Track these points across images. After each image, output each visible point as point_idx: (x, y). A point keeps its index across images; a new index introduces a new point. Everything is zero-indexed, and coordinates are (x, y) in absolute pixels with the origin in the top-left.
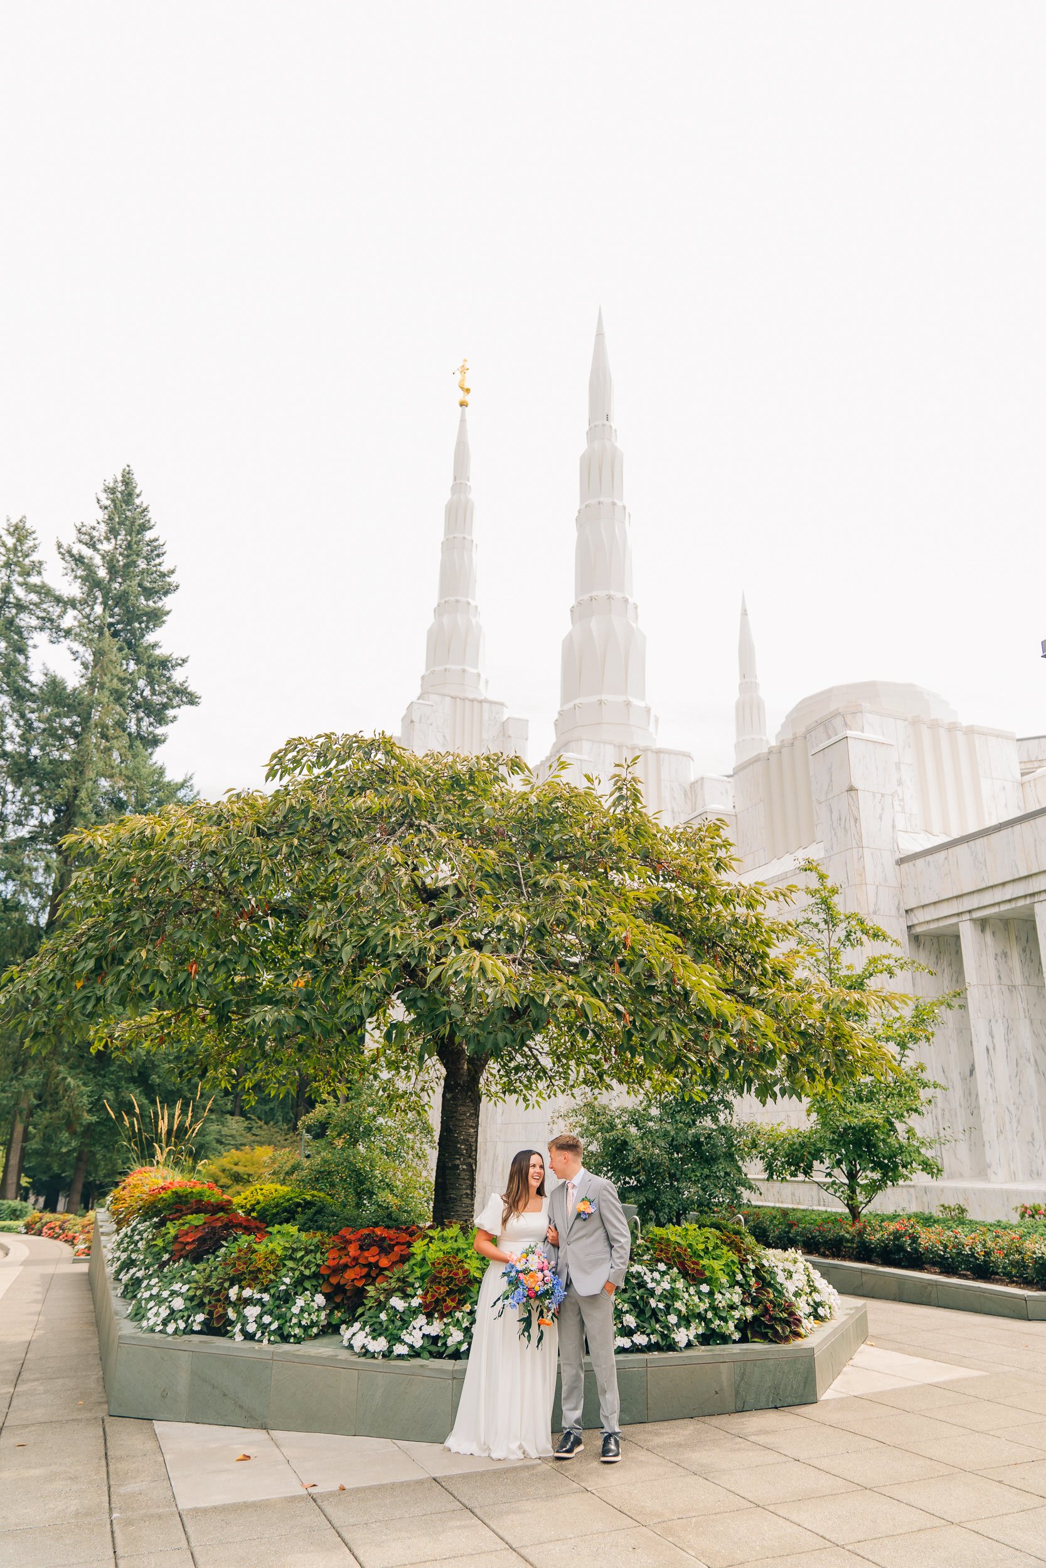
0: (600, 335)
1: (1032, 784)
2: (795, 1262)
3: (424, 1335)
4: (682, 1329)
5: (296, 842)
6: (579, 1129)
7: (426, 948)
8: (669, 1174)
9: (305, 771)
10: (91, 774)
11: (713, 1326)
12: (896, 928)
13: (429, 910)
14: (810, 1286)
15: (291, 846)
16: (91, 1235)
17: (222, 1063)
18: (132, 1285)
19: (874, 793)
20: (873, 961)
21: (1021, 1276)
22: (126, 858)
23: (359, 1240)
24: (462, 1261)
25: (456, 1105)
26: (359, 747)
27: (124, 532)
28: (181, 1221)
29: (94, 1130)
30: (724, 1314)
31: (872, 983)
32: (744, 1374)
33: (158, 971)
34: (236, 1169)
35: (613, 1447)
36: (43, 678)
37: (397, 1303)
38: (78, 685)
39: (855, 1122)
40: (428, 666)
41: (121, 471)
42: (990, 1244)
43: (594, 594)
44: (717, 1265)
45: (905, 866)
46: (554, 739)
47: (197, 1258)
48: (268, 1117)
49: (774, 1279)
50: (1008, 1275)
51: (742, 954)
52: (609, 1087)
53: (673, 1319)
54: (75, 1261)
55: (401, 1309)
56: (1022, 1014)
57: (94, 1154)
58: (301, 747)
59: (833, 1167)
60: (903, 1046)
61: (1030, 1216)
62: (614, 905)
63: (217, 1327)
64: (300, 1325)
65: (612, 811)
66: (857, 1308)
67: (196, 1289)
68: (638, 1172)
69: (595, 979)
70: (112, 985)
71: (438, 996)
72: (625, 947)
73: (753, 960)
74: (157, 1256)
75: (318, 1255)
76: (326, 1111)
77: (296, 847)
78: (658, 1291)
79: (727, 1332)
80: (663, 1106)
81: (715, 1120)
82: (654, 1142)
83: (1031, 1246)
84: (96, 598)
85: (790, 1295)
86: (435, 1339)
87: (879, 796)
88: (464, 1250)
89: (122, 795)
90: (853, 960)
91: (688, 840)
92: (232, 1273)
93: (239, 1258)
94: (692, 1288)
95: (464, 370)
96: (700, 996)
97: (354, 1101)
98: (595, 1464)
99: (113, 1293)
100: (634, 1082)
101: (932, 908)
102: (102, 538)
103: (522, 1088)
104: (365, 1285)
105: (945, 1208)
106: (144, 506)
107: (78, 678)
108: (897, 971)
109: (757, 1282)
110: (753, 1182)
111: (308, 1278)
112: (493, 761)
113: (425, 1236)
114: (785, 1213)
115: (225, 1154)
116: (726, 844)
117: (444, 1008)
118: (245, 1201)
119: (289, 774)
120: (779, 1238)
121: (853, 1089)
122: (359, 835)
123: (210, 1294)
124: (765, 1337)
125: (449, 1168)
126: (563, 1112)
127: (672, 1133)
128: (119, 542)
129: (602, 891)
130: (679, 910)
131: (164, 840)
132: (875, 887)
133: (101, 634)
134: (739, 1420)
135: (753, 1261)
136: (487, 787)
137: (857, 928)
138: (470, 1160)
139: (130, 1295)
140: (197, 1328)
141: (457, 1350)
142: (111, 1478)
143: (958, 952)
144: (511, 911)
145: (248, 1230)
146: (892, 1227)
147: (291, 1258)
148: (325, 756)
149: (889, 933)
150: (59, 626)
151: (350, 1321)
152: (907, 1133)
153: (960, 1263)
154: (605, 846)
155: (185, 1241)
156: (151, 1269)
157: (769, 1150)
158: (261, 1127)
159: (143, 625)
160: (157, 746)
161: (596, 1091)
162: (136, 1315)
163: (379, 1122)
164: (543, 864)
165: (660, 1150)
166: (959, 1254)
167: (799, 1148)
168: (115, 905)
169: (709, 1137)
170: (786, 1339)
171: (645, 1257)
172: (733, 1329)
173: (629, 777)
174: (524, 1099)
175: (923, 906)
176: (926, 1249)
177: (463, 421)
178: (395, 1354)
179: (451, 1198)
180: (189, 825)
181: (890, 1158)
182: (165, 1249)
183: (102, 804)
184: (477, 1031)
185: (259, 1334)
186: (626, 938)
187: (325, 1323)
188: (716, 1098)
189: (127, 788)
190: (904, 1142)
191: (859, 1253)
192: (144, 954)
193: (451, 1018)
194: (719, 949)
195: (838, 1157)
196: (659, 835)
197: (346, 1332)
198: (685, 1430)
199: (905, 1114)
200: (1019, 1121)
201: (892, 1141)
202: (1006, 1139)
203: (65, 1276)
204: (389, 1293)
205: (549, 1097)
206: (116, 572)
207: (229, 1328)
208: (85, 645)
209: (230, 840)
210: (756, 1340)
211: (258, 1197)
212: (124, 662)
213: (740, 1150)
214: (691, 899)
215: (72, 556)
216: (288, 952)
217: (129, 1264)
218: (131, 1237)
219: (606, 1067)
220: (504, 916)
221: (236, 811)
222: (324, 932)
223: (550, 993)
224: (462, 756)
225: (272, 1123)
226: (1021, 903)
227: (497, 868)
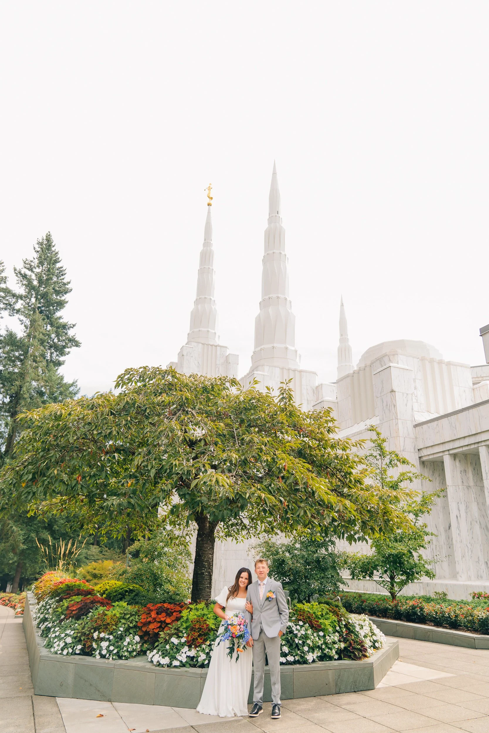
0: (274, 174)
1: (478, 389)
2: (365, 621)
3: (187, 656)
4: (311, 654)
5: (129, 419)
6: (261, 554)
7: (190, 470)
8: (304, 576)
9: (133, 384)
10: (28, 379)
11: (325, 652)
12: (413, 458)
13: (192, 452)
14: (371, 632)
15: (127, 421)
16: (24, 604)
17: (90, 522)
18: (46, 630)
19: (403, 393)
20: (402, 474)
21: (472, 627)
22: (48, 425)
23: (156, 609)
24: (206, 620)
25: (203, 544)
26: (159, 373)
27: (46, 264)
28: (70, 599)
29: (26, 552)
30: (330, 646)
31: (402, 485)
32: (340, 675)
33: (63, 480)
34: (94, 571)
35: (277, 711)
36: (6, 333)
37: (174, 640)
38: (22, 336)
39: (394, 552)
40: (191, 328)
41: (46, 234)
42: (457, 612)
43: (271, 296)
44: (327, 622)
45: (417, 428)
46: (251, 365)
47: (78, 618)
48: (110, 546)
49: (354, 629)
50: (466, 627)
51: (340, 472)
52: (276, 534)
53: (306, 649)
54: (16, 617)
55: (176, 643)
56: (473, 500)
57: (25, 564)
58: (132, 372)
59: (383, 574)
60: (416, 515)
61: (477, 598)
62: (280, 449)
63: (87, 652)
64: (127, 651)
65: (279, 404)
66: (394, 643)
67: (78, 633)
68: (290, 575)
69: (270, 485)
70: (40, 487)
71: (196, 493)
72: (284, 470)
73: (345, 475)
74: (58, 616)
75: (137, 617)
76: (140, 545)
77: (129, 421)
78: (299, 635)
79: (332, 655)
80: (302, 543)
81: (327, 550)
82: (297, 561)
83: (477, 613)
84: (32, 295)
85: (362, 637)
86: (192, 658)
87: (405, 395)
88: (206, 615)
89: (43, 389)
90: (393, 474)
91: (314, 418)
92: (95, 625)
93: (98, 618)
94: (315, 633)
95: (210, 189)
96: (320, 494)
97: (153, 540)
98: (269, 719)
99: (36, 634)
100: (288, 532)
101: (430, 448)
102: (36, 266)
103: (235, 534)
104: (159, 631)
105: (437, 594)
106: (56, 251)
107: (23, 333)
108: (414, 479)
109: (346, 631)
110: (345, 580)
111: (131, 628)
112: (223, 380)
113: (188, 608)
114: (360, 596)
115: (89, 564)
116: (333, 420)
117: (199, 499)
118: (100, 589)
119: (126, 385)
120: (357, 608)
121: (393, 536)
122: (159, 415)
123: (84, 636)
124: (350, 657)
125: (199, 574)
126: (254, 545)
127: (306, 556)
128: (44, 268)
129: (274, 443)
130: (311, 451)
131: (66, 417)
132: (403, 438)
133: (34, 312)
134: (337, 698)
135: (345, 620)
136: (220, 392)
137: (395, 458)
138: (210, 570)
139: (45, 635)
140: (78, 652)
141: (203, 663)
142: (36, 725)
143: (443, 469)
144: (231, 452)
145: (103, 604)
146: (411, 603)
147: (124, 618)
148: (143, 377)
149: (410, 461)
150: (14, 308)
151: (151, 649)
152: (418, 557)
153: (444, 621)
154: (275, 421)
155: (72, 609)
156: (55, 623)
157: (352, 565)
158: (106, 551)
159: (55, 308)
160: (60, 366)
161: (270, 536)
162: (48, 645)
163: (165, 550)
164: (246, 430)
165: (300, 565)
166: (443, 616)
167: (367, 564)
168: (42, 447)
169: (324, 558)
170: (360, 658)
171: (293, 619)
172: (335, 653)
173: (287, 388)
174: (235, 539)
175: (426, 448)
176: (427, 614)
177: (209, 212)
178: (173, 665)
179: (200, 589)
180: (78, 410)
181: (410, 569)
182: (62, 613)
183: (33, 394)
184: (214, 510)
185: (108, 655)
186: (285, 466)
187: (139, 650)
188: (327, 539)
189: (45, 386)
190: (417, 562)
191: (396, 615)
192: (56, 472)
193: (202, 503)
194: (329, 470)
195: (385, 568)
196: (301, 416)
197: (150, 655)
198: (311, 703)
199: (418, 548)
200: (472, 551)
201: (411, 561)
202: (466, 560)
203: (11, 625)
204: (171, 636)
205: (248, 539)
206: (42, 283)
207: (93, 652)
208: (26, 317)
209: (98, 418)
210: (345, 659)
211: (107, 587)
212: (45, 325)
213: (339, 565)
214: (316, 445)
215: (21, 274)
216: (123, 469)
217: (45, 620)
218: (45, 607)
219: (275, 524)
220: (228, 455)
221: (100, 403)
222: (142, 462)
223: (249, 492)
224: (208, 377)
225: (112, 549)
226: (473, 447)
227: (224, 431)
